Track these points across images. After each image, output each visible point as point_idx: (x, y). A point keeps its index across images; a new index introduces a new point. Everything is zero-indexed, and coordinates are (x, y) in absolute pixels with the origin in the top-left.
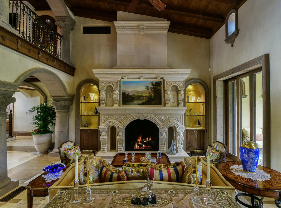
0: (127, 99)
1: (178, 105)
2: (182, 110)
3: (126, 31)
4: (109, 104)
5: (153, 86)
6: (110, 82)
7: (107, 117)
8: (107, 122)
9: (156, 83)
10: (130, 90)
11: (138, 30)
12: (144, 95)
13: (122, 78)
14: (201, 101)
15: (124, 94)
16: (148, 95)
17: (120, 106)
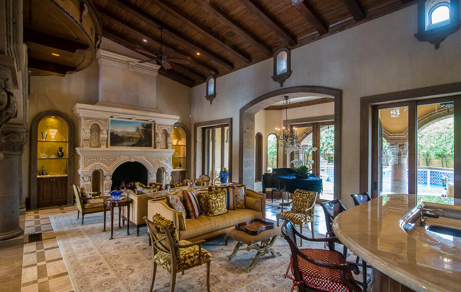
0: (116, 140)
1: (167, 148)
2: (170, 152)
3: (112, 63)
4: (93, 145)
5: (144, 128)
6: (97, 119)
7: (92, 160)
8: (93, 165)
9: (147, 125)
10: (119, 130)
11: (127, 65)
12: (134, 136)
13: (112, 117)
14: (182, 144)
15: (112, 134)
16: (139, 136)
17: (107, 147)
